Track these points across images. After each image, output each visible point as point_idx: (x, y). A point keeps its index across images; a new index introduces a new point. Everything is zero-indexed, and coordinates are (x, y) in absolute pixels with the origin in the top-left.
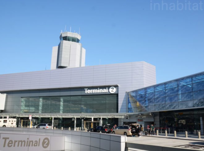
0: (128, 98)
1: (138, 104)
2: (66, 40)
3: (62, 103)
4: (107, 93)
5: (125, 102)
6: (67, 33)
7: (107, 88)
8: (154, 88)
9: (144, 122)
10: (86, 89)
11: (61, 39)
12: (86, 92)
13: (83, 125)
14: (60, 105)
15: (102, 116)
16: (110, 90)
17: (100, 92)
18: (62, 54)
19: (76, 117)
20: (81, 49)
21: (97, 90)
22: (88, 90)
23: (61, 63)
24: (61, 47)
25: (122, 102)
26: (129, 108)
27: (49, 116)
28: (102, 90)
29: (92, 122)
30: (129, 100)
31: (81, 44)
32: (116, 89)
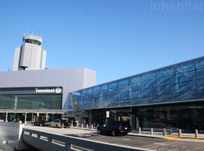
0: (70, 98)
1: (76, 103)
2: (28, 42)
3: (16, 100)
4: (53, 93)
5: (68, 101)
6: (29, 36)
7: (54, 89)
8: (86, 90)
9: (80, 118)
10: (37, 89)
11: (23, 41)
12: (36, 92)
13: (32, 119)
14: (14, 102)
15: (47, 112)
16: (56, 90)
17: (48, 92)
18: (23, 55)
19: (26, 113)
20: (42, 51)
21: (45, 90)
22: (38, 90)
23: (22, 63)
24: (23, 49)
25: (65, 101)
26: (70, 106)
27: (3, 112)
28: (50, 90)
29: (37, 117)
30: (70, 99)
31: (42, 46)
32: (61, 90)
